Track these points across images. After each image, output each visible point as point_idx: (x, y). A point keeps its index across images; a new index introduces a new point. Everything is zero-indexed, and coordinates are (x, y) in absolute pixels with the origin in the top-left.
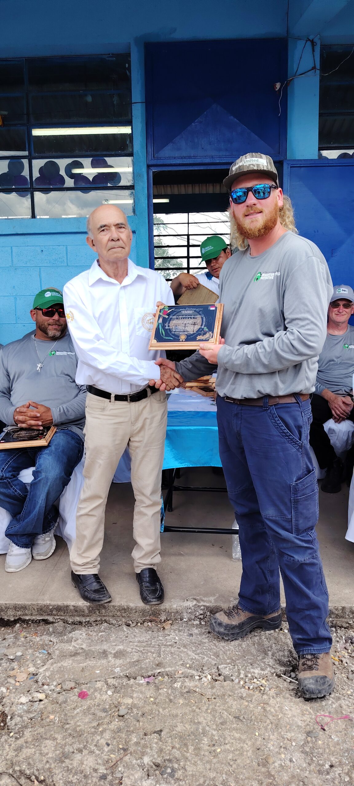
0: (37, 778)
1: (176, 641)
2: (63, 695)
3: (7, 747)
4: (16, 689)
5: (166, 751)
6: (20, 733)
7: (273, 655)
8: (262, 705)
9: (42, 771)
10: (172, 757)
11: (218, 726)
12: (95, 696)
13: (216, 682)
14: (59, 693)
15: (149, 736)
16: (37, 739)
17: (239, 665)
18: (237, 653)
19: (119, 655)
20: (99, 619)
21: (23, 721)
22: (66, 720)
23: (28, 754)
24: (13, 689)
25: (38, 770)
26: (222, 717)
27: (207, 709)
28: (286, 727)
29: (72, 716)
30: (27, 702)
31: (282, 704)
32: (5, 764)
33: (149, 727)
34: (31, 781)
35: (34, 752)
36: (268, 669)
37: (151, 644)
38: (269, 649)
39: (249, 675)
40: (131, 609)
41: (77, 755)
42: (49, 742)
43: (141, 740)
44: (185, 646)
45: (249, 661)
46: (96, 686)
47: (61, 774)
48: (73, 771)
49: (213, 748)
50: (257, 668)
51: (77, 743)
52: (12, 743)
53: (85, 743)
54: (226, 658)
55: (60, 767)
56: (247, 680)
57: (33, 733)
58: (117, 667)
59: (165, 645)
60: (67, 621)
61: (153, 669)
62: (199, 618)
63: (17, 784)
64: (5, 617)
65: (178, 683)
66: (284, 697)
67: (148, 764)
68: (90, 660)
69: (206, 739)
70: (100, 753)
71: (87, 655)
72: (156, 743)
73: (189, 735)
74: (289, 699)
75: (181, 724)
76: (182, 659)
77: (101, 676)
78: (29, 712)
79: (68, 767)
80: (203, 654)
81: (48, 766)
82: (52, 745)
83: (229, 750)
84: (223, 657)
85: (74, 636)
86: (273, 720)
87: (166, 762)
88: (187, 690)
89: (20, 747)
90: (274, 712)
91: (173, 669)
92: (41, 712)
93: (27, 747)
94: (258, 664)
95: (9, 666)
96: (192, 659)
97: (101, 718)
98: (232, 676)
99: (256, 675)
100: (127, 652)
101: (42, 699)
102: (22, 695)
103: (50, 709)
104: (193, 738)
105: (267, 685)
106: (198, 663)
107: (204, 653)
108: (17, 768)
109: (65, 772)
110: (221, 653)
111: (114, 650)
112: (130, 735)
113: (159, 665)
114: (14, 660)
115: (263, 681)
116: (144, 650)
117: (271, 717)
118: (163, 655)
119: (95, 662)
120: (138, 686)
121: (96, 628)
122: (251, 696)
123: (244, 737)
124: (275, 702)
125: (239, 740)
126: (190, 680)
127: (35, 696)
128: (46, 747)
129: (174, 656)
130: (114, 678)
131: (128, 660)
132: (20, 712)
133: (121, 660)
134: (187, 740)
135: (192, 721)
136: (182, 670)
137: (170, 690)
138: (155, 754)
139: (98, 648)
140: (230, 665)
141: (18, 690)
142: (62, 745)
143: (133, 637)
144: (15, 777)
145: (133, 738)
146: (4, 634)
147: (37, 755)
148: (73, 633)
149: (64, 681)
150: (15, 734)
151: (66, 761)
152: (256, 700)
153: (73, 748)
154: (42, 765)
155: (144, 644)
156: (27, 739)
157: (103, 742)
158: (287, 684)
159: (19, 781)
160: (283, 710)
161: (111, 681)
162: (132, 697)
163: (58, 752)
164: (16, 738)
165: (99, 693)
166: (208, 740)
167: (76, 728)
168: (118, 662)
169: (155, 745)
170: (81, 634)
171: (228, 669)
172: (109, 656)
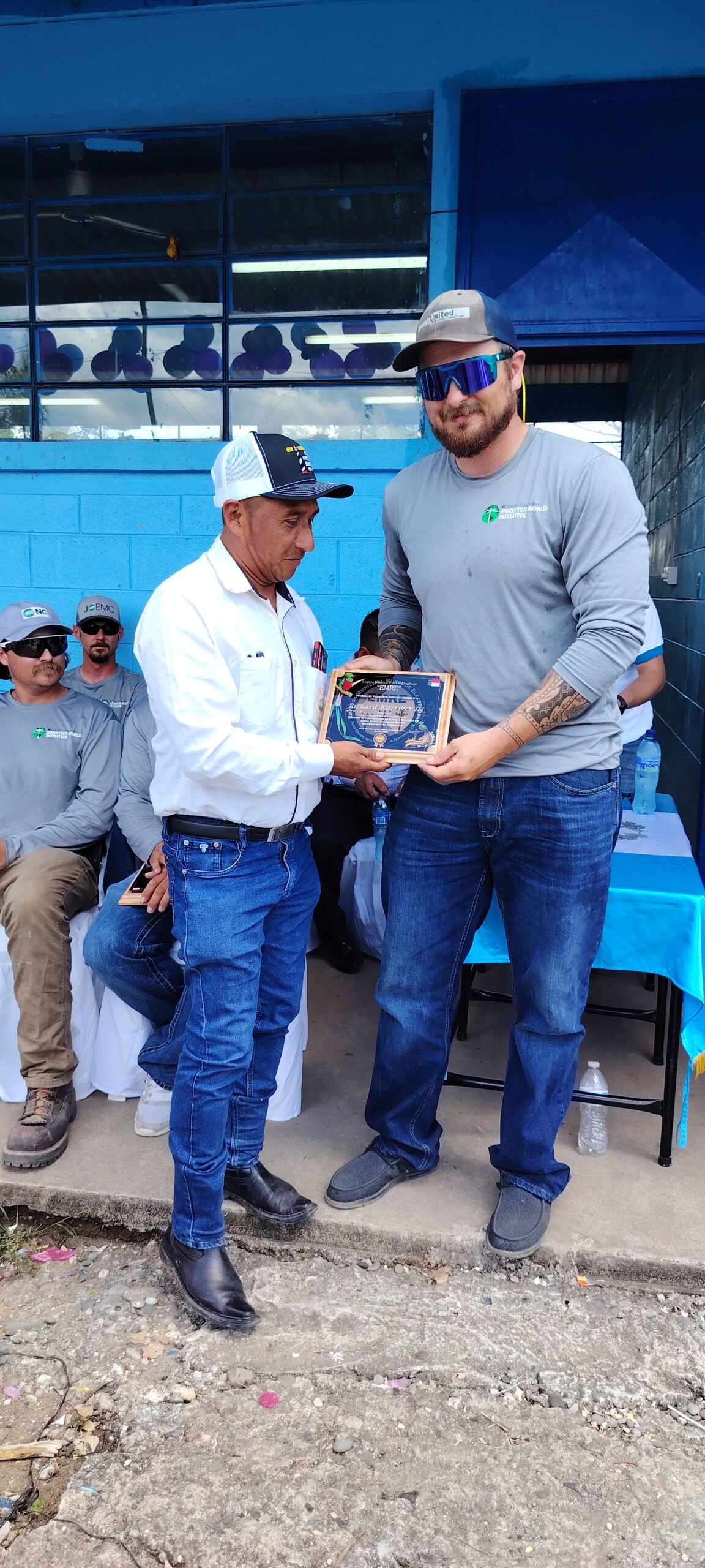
0: (170, 1559)
1: (456, 1310)
2: (229, 1395)
3: (117, 1486)
4: (142, 1371)
5: (422, 1537)
6: (143, 1464)
7: (654, 1362)
8: (624, 1466)
9: (180, 1546)
10: (434, 1550)
11: (531, 1498)
12: (290, 1405)
13: (533, 1407)
14: (222, 1391)
15: (392, 1502)
16: (175, 1479)
17: (581, 1374)
18: (579, 1349)
19: (344, 1325)
20: (307, 1248)
21: (151, 1439)
22: (233, 1447)
23: (156, 1508)
24: (136, 1370)
25: (172, 1542)
26: (539, 1480)
27: (510, 1461)
28: (671, 1519)
29: (244, 1441)
30: (160, 1402)
31: (666, 1469)
32: (112, 1520)
33: (392, 1482)
34: (159, 1562)
35: (168, 1504)
36: (642, 1391)
37: (407, 1310)
38: (648, 1348)
39: (602, 1400)
40: (372, 1236)
41: (249, 1523)
42: (196, 1489)
43: (374, 1507)
44: (474, 1324)
45: (603, 1369)
46: (294, 1385)
47: (215, 1558)
48: (240, 1554)
49: (518, 1544)
50: (618, 1385)
51: (251, 1497)
52: (128, 1480)
53: (266, 1501)
54: (556, 1358)
55: (215, 1542)
56: (596, 1408)
57: (168, 1466)
58: (338, 1350)
59: (434, 1316)
60: (245, 1245)
61: (407, 1363)
62: (505, 1268)
63: (132, 1564)
64: (129, 1224)
65: (456, 1400)
66: (670, 1455)
67: (385, 1559)
68: (286, 1331)
69: (504, 1523)
70: (292, 1523)
71: (280, 1318)
72: (405, 1518)
73: (471, 1511)
74: (682, 1461)
75: (457, 1485)
76: (466, 1350)
77: (305, 1365)
78: (163, 1422)
79: (230, 1544)
80: (511, 1344)
81: (191, 1536)
82: (202, 1495)
83: (549, 1552)
84: (551, 1355)
85: (257, 1277)
86: (645, 1500)
87: (422, 1559)
88: (471, 1415)
89: (142, 1491)
90: (649, 1484)
91: (447, 1367)
92: (186, 1425)
93: (154, 1493)
94: (621, 1379)
95: (130, 1323)
96: (487, 1352)
97: (298, 1452)
98: (565, 1396)
99: (615, 1401)
100: (359, 1323)
101: (189, 1398)
102: (151, 1386)
103: (201, 1421)
104: (478, 1517)
105: (637, 1425)
106: (498, 1360)
107: (512, 1342)
108: (134, 1533)
109: (224, 1554)
110: (547, 1345)
111: (333, 1315)
112: (354, 1493)
113: (420, 1356)
114: (141, 1312)
115: (630, 1416)
116: (391, 1321)
117: (640, 1495)
118: (430, 1337)
119: (294, 1335)
120: (376, 1394)
121: (302, 1266)
122: (602, 1444)
123: (582, 1529)
124: (651, 1463)
125: (572, 1534)
126: (480, 1396)
127: (176, 1391)
128: (190, 1497)
129: (452, 1342)
130: (329, 1372)
131: (360, 1339)
132: (146, 1419)
133: (346, 1337)
134: (466, 1519)
135: (478, 1482)
136: (465, 1372)
137: (439, 1411)
138: (400, 1539)
139: (302, 1306)
140: (563, 1373)
141: (146, 1374)
142: (222, 1497)
143: (372, 1291)
144: (129, 1549)
145: (359, 1502)
146: (126, 1257)
147: (173, 1511)
148: (257, 1270)
149: (233, 1367)
150: (133, 1462)
151: (228, 1531)
152: (612, 1455)
153: (242, 1507)
154: (182, 1533)
155: (393, 1309)
156: (155, 1476)
157: (299, 1501)
158: (679, 1428)
159: (136, 1558)
160: (667, 1482)
161: (321, 1378)
162: (362, 1417)
163: (212, 1511)
164: (136, 1472)
165: (299, 1401)
166: (508, 1526)
167: (249, 1466)
168: (341, 1340)
169: (401, 1522)
170: (271, 1275)
171: (558, 1382)
172: (323, 1326)
